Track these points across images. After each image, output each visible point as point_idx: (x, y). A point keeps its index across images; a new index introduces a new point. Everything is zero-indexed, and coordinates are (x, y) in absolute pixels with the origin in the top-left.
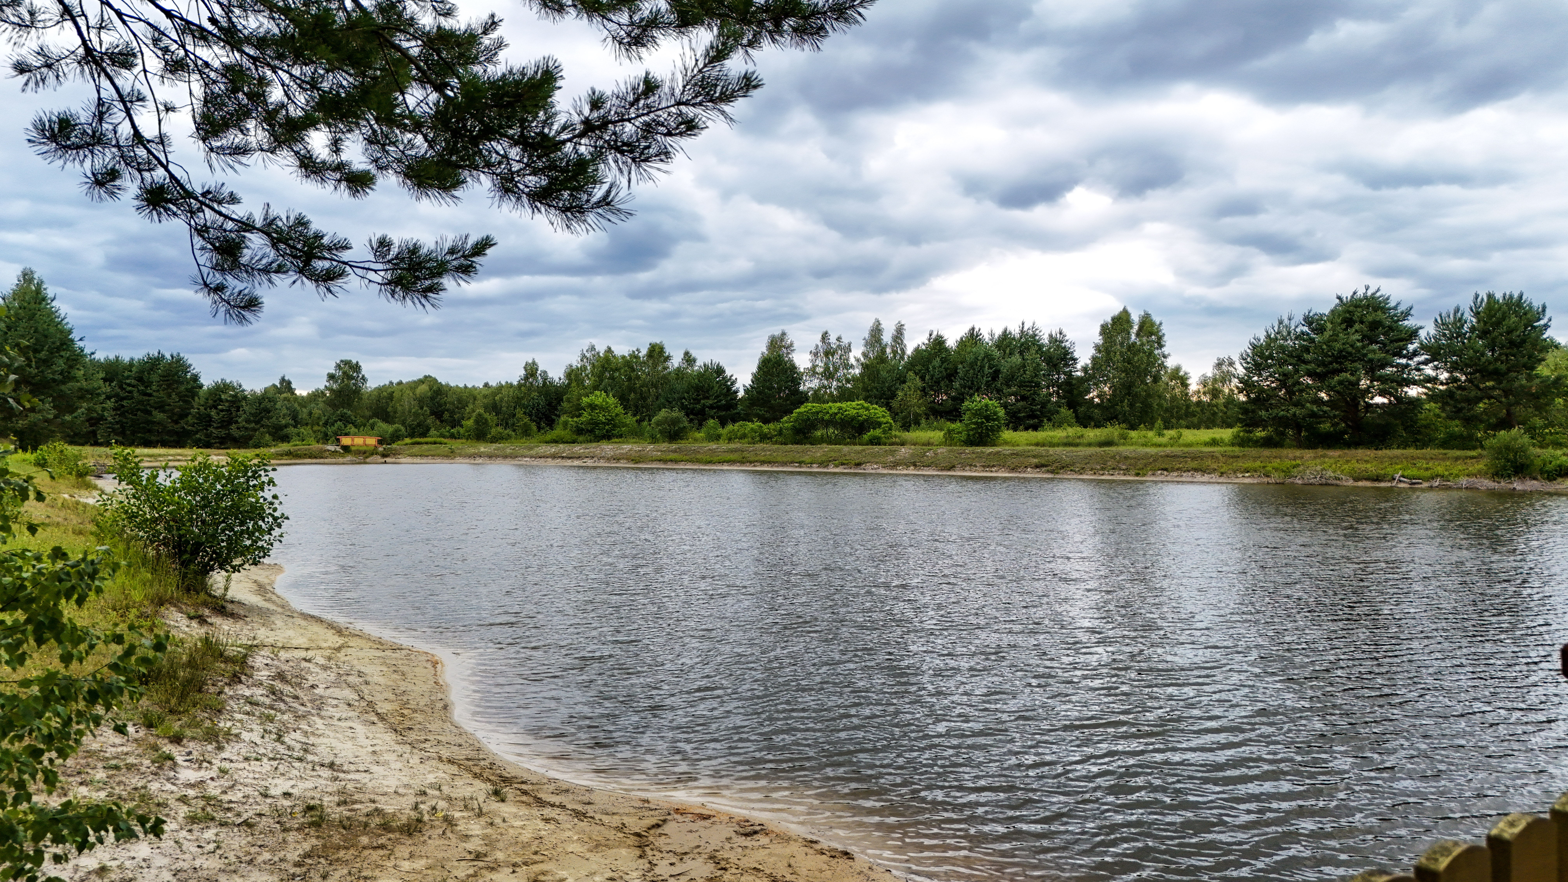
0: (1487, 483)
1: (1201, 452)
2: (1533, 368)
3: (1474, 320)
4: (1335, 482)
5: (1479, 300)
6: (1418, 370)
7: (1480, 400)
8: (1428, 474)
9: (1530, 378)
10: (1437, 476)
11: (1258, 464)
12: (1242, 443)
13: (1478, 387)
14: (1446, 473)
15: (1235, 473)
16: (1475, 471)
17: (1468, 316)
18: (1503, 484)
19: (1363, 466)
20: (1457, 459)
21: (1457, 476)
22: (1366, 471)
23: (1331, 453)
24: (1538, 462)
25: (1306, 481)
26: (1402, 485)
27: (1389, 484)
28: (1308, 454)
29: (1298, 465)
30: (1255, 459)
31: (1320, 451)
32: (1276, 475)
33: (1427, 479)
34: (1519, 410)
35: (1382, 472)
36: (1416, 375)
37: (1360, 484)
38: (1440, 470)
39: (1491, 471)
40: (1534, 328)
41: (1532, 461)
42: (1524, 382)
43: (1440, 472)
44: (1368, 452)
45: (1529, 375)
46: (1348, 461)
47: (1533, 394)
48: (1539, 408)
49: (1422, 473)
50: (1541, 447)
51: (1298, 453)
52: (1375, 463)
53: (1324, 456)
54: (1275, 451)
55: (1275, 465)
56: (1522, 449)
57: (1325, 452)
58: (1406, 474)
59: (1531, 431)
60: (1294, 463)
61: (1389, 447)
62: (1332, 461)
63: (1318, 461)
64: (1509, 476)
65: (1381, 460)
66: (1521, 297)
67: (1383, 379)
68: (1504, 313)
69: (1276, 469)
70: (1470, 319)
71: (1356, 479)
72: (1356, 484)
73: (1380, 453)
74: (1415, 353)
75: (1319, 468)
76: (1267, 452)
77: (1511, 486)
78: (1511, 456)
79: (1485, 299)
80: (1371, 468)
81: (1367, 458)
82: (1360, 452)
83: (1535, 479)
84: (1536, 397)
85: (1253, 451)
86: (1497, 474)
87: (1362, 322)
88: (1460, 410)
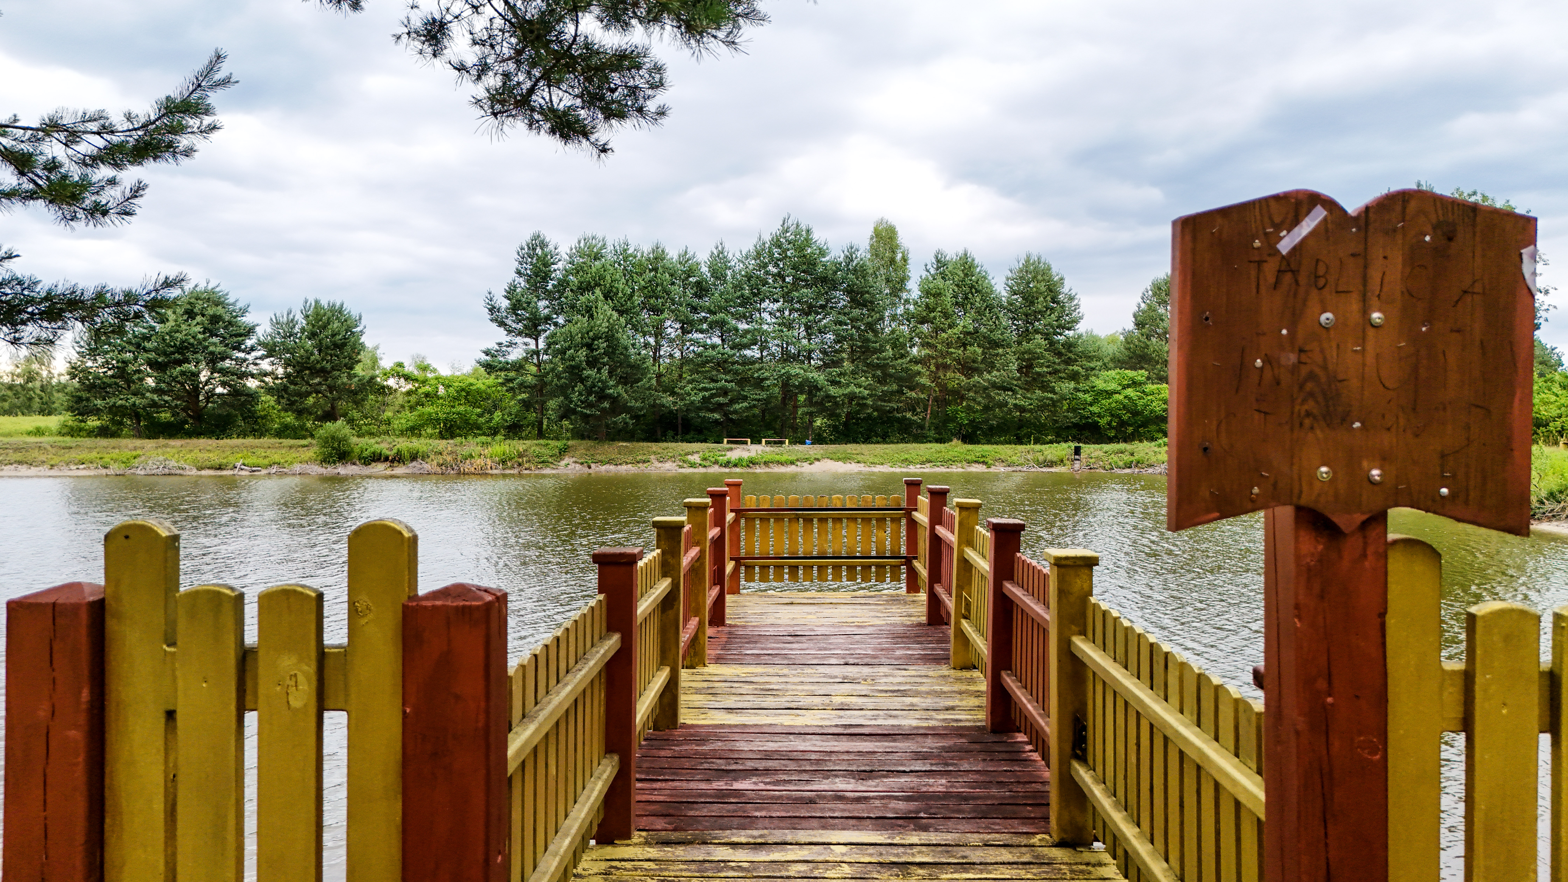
0: (317, 469)
1: (26, 443)
2: (352, 368)
3: (304, 322)
4: (178, 472)
5: (308, 304)
6: (256, 364)
7: (308, 394)
8: (266, 462)
9: (350, 377)
10: (274, 463)
11: (94, 455)
12: (73, 432)
13: (308, 383)
14: (282, 461)
15: (67, 464)
16: (306, 459)
17: (299, 317)
18: (329, 469)
19: (206, 455)
20: (291, 447)
21: (292, 463)
22: (209, 460)
23: (172, 442)
24: (357, 450)
25: (148, 472)
26: (243, 473)
27: (231, 472)
28: (149, 444)
29: (139, 456)
30: (90, 449)
31: (162, 441)
32: (116, 465)
33: (266, 467)
34: (342, 405)
35: (225, 461)
36: (253, 369)
37: (203, 473)
38: (276, 457)
39: (319, 458)
40: (353, 333)
41: (352, 449)
42: (345, 380)
43: (277, 460)
44: (210, 442)
45: (349, 373)
46: (191, 451)
47: (352, 391)
48: (358, 404)
49: (261, 461)
50: (358, 436)
51: (138, 442)
52: (217, 452)
53: (166, 446)
54: (113, 442)
55: (114, 456)
56: (345, 439)
57: (167, 441)
58: (246, 462)
59: (351, 421)
60: (134, 453)
61: (229, 436)
62: (174, 451)
63: (160, 451)
64: (334, 462)
65: (222, 449)
66: (342, 305)
67: (223, 372)
68: (329, 318)
69: (115, 461)
70: (301, 322)
71: (200, 468)
72: (199, 473)
73: (221, 442)
74: (252, 349)
75: (161, 458)
76: (103, 442)
77: (336, 471)
78: (336, 445)
79: (313, 304)
80: (215, 458)
81: (209, 448)
82: (203, 442)
83: (354, 464)
84: (355, 393)
85: (88, 442)
86: (325, 460)
87: (203, 315)
88: (292, 403)
